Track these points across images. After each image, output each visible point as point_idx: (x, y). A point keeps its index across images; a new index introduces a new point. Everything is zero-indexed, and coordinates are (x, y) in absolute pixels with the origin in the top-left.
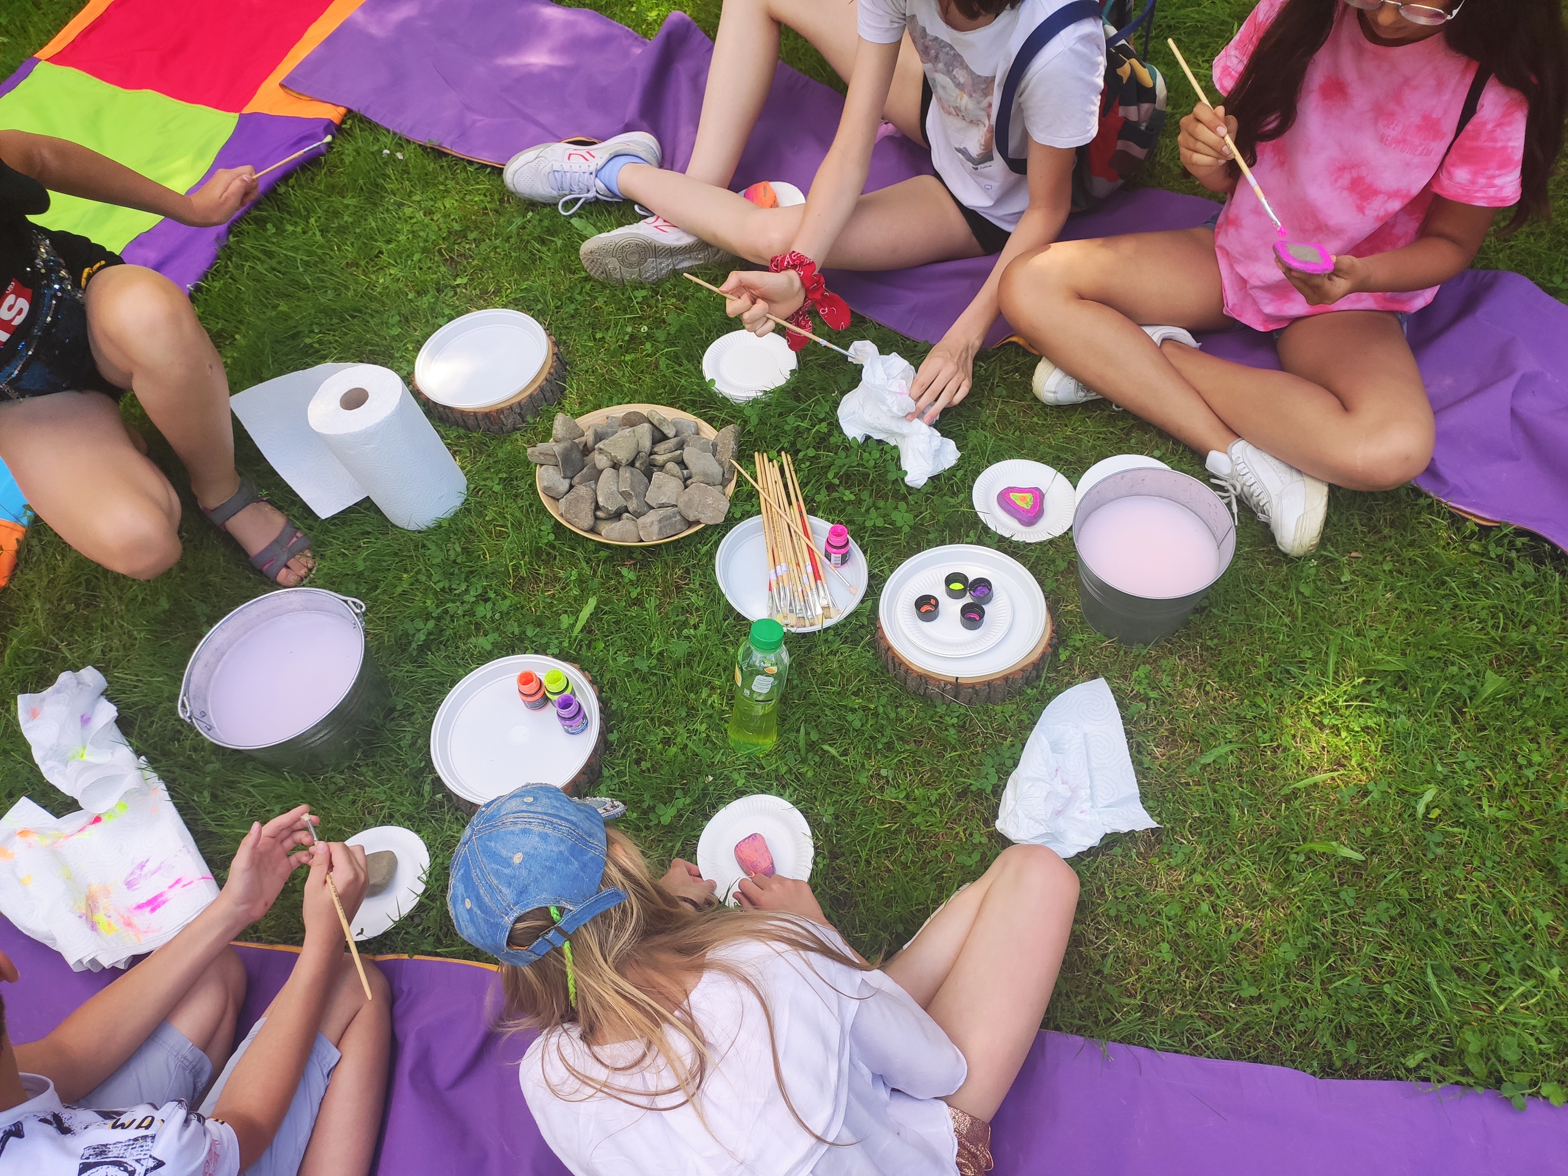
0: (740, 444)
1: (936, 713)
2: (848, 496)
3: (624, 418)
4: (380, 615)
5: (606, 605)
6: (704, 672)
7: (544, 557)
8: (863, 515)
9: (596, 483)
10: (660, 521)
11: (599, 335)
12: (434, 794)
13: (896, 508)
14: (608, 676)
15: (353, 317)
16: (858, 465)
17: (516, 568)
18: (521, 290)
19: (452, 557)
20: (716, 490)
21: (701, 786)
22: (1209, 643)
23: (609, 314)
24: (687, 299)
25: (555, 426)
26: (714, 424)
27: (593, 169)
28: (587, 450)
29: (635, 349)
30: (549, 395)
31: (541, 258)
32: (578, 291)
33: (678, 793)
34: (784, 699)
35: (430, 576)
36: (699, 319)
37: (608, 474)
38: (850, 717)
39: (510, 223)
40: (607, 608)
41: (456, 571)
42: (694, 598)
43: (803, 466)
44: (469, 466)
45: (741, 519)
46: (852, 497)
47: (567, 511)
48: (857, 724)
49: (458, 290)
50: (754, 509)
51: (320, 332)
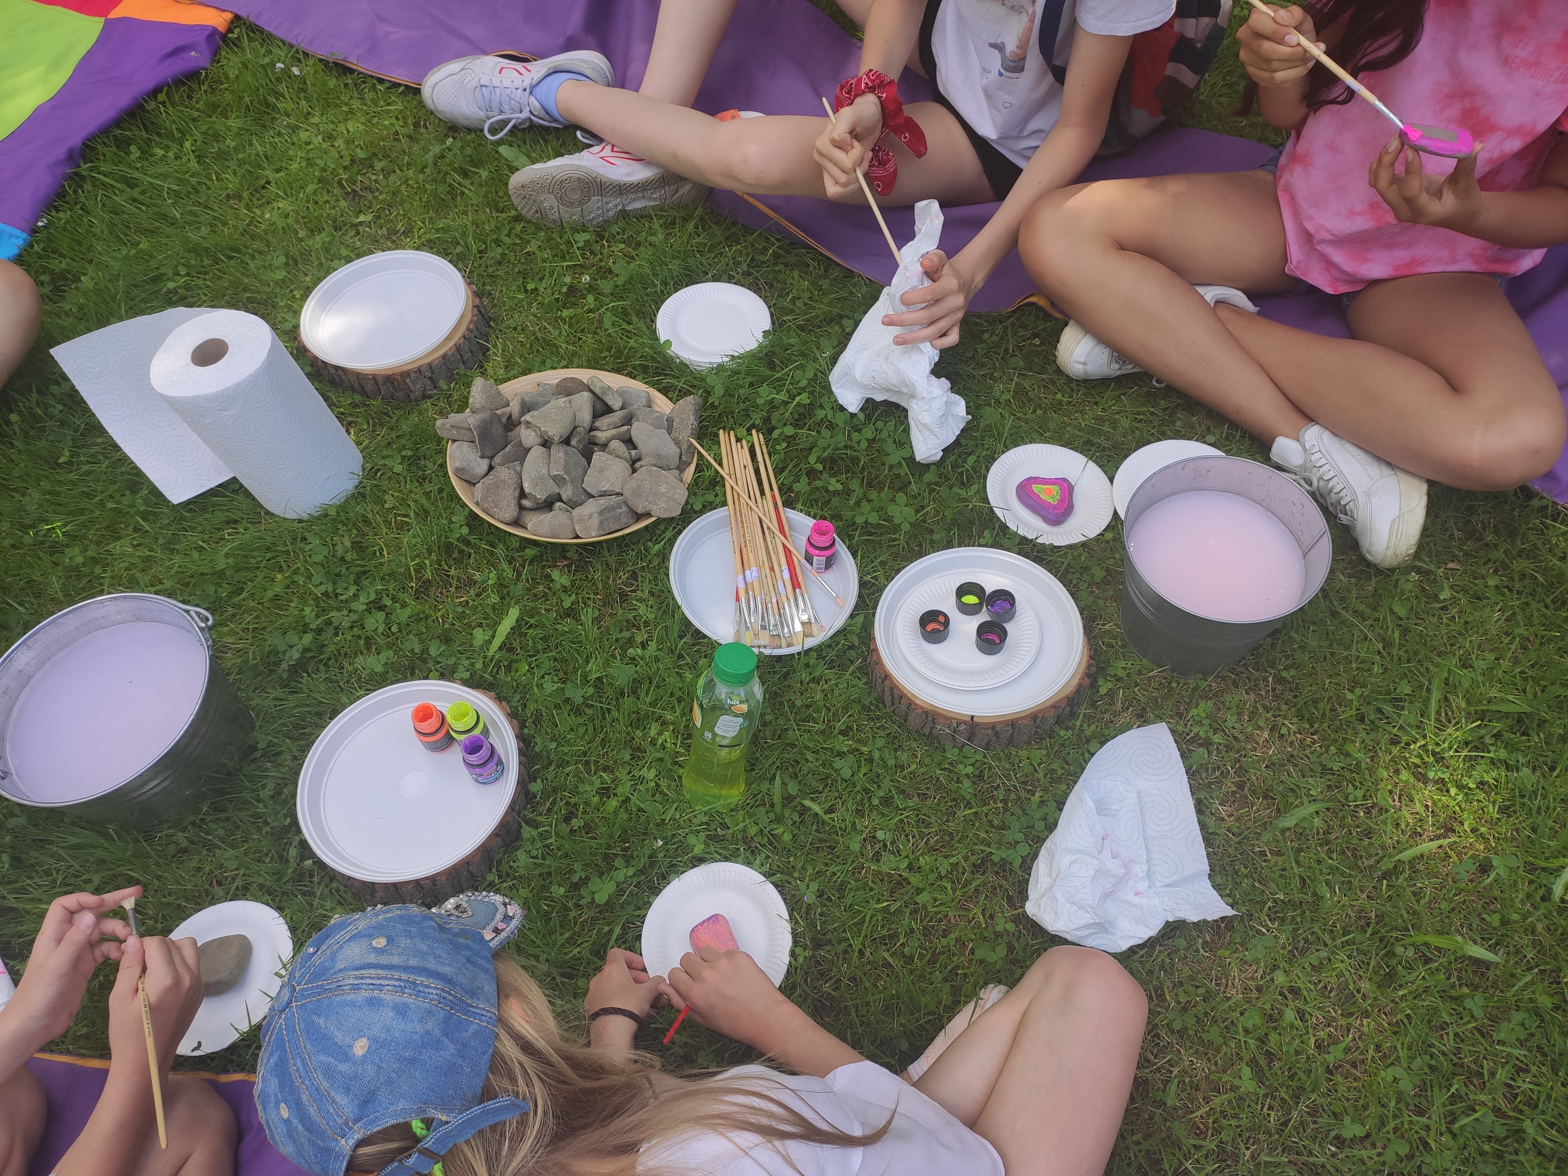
0: (701, 420)
1: (945, 758)
2: (834, 485)
3: (558, 385)
4: (243, 626)
5: (531, 617)
6: (653, 704)
7: (456, 555)
8: (852, 509)
9: (522, 465)
10: (601, 513)
11: (530, 287)
12: (302, 860)
13: (893, 500)
14: (532, 707)
15: (231, 258)
16: (846, 447)
17: (420, 568)
18: (437, 230)
19: (340, 554)
20: (671, 476)
21: (648, 852)
22: (1284, 674)
23: (544, 261)
24: (639, 244)
25: (472, 394)
26: (670, 395)
27: (527, 84)
28: (511, 424)
29: (574, 304)
30: (468, 355)
31: (463, 193)
32: (505, 232)
33: (618, 862)
34: (755, 740)
35: (310, 577)
36: (653, 269)
37: (537, 453)
38: (838, 763)
39: (426, 150)
40: (532, 621)
41: (344, 571)
42: (642, 609)
43: (778, 447)
44: (367, 441)
45: (702, 512)
46: (839, 487)
47: (485, 498)
48: (847, 773)
49: (361, 229)
50: (718, 500)
51: (188, 274)
